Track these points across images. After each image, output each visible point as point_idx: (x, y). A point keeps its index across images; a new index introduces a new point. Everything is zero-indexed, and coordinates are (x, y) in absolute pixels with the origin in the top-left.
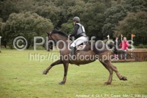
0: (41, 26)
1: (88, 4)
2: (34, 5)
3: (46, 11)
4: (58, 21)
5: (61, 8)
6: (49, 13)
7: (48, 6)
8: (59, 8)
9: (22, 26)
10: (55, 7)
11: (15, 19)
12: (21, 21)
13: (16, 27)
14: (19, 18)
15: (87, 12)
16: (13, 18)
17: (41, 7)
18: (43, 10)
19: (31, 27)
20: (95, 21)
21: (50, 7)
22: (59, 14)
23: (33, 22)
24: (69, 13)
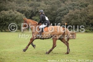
0: (19, 18)
1: (48, 5)
2: (17, 6)
3: (23, 10)
4: (30, 15)
5: (32, 7)
6: (25, 11)
7: (24, 7)
8: (31, 8)
9: (8, 18)
10: (28, 7)
11: (4, 14)
12: (7, 15)
13: (4, 19)
14: (6, 13)
15: (47, 10)
16: (3, 13)
17: (21, 7)
18: (22, 9)
19: (13, 19)
20: (51, 15)
21: (25, 7)
22: (31, 11)
23: (14, 16)
24: (36, 11)
